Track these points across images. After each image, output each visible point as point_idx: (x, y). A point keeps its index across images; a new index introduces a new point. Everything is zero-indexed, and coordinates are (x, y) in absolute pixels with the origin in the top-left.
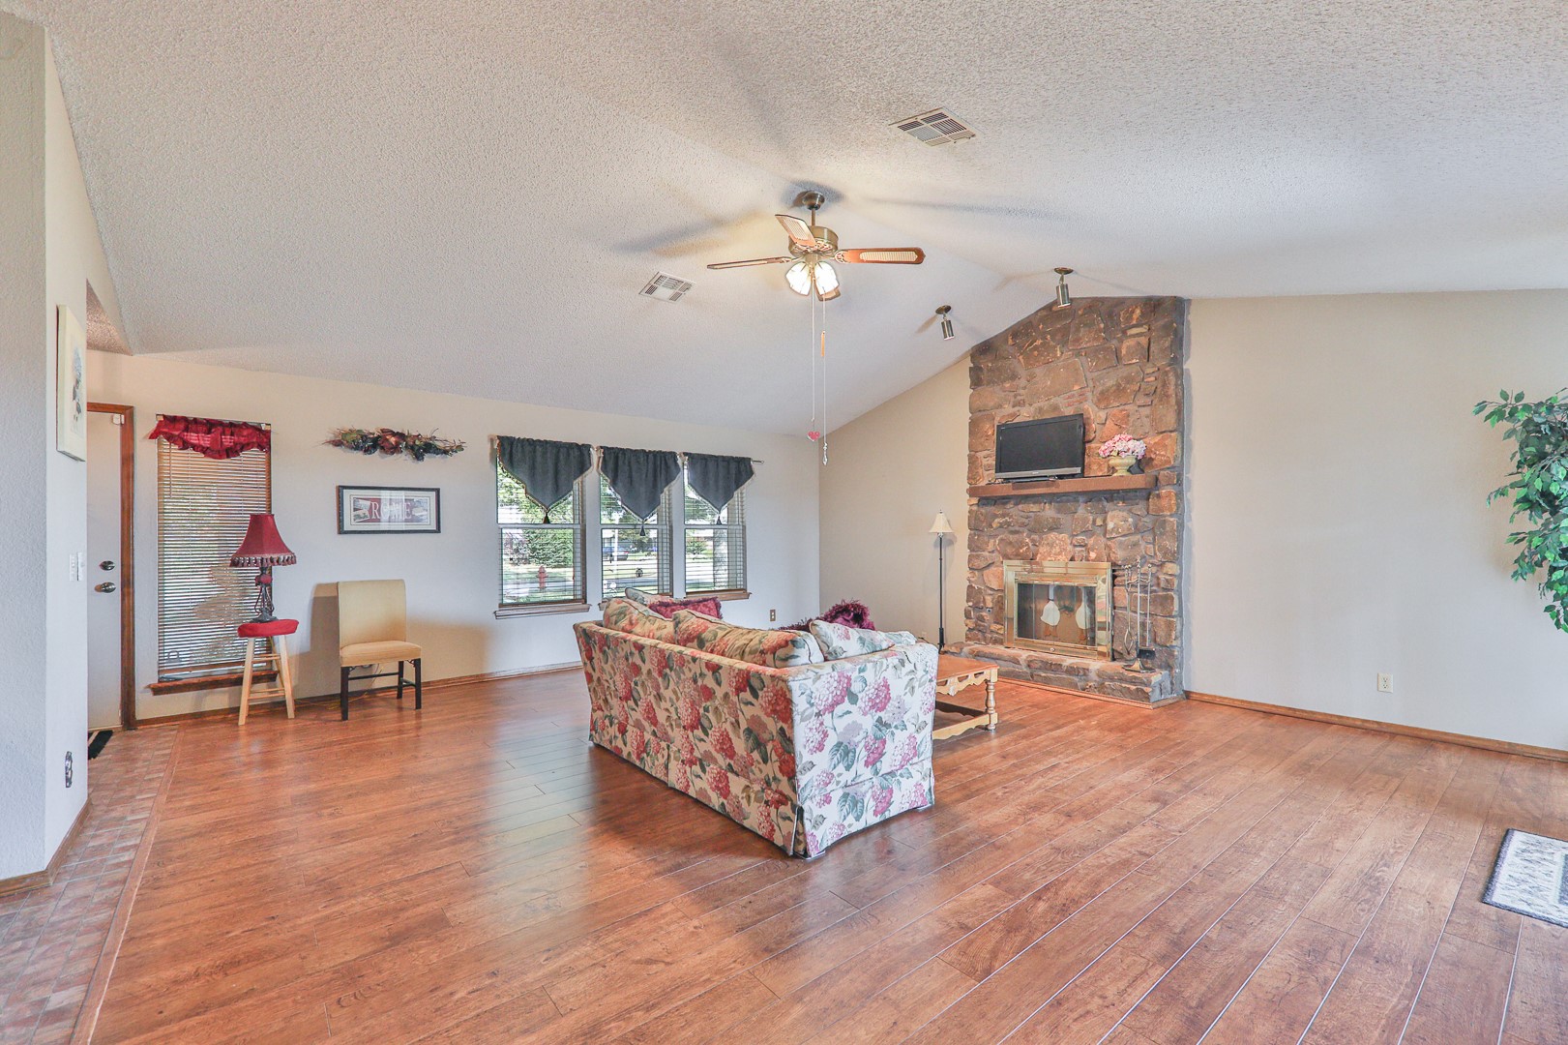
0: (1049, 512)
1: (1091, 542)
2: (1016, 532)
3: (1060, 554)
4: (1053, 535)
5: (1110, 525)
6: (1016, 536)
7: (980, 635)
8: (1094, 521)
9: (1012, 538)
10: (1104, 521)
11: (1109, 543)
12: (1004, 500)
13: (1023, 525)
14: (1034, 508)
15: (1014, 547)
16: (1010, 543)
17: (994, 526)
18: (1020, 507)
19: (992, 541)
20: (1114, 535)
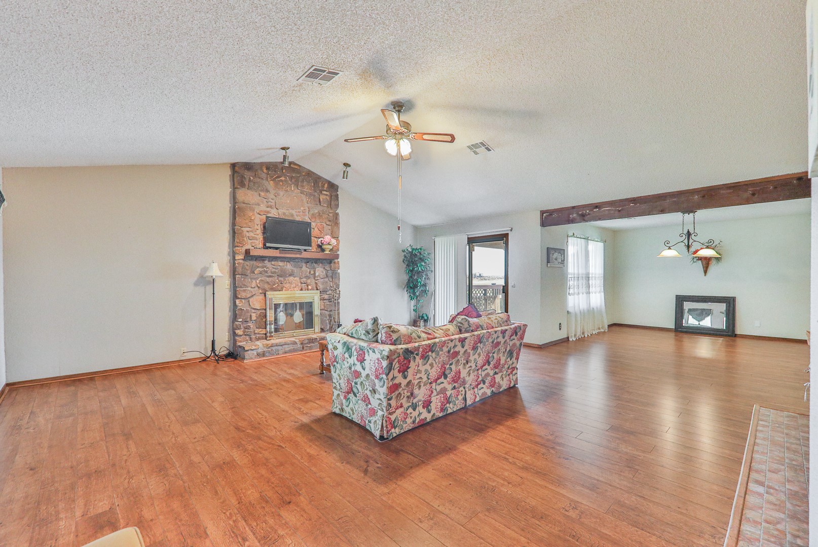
0: (289, 267)
1: (309, 281)
2: (270, 276)
3: (295, 287)
4: (291, 278)
5: (317, 274)
6: (271, 279)
7: (248, 338)
8: (310, 272)
9: (268, 280)
10: (315, 272)
11: (317, 282)
12: (262, 258)
13: (275, 273)
14: (281, 264)
15: (269, 284)
16: (268, 282)
17: (256, 272)
18: (273, 263)
19: (254, 281)
20: (319, 278)
